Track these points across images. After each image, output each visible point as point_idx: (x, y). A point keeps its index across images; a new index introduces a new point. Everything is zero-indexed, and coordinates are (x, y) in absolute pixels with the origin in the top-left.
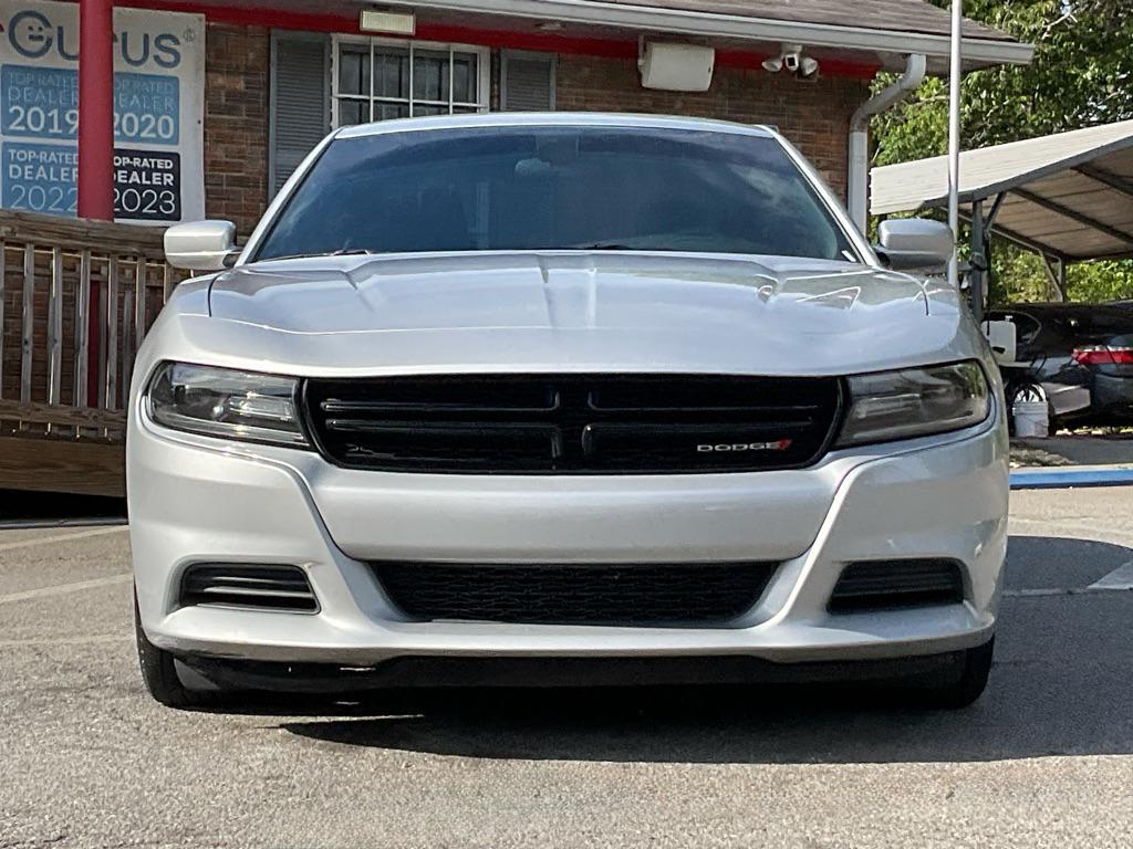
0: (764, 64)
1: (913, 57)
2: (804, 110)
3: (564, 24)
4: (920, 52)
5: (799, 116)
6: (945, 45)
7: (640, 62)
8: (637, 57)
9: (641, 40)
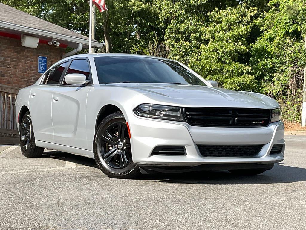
0: (48, 43)
1: (80, 44)
2: (52, 54)
3: (5, 29)
4: (81, 43)
5: (51, 55)
6: (88, 42)
7: (22, 40)
8: (20, 39)
9: (22, 35)
